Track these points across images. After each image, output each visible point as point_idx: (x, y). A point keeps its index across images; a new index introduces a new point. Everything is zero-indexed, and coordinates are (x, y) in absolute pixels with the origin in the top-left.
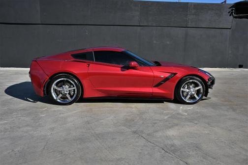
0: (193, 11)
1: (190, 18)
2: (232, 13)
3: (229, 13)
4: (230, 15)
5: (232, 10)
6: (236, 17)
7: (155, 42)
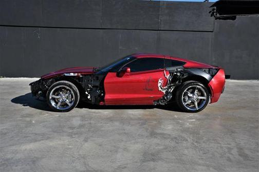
0: (166, 11)
1: (162, 19)
2: (213, 13)
3: (210, 12)
4: (212, 16)
5: (213, 10)
6: (219, 18)
7: (120, 47)
